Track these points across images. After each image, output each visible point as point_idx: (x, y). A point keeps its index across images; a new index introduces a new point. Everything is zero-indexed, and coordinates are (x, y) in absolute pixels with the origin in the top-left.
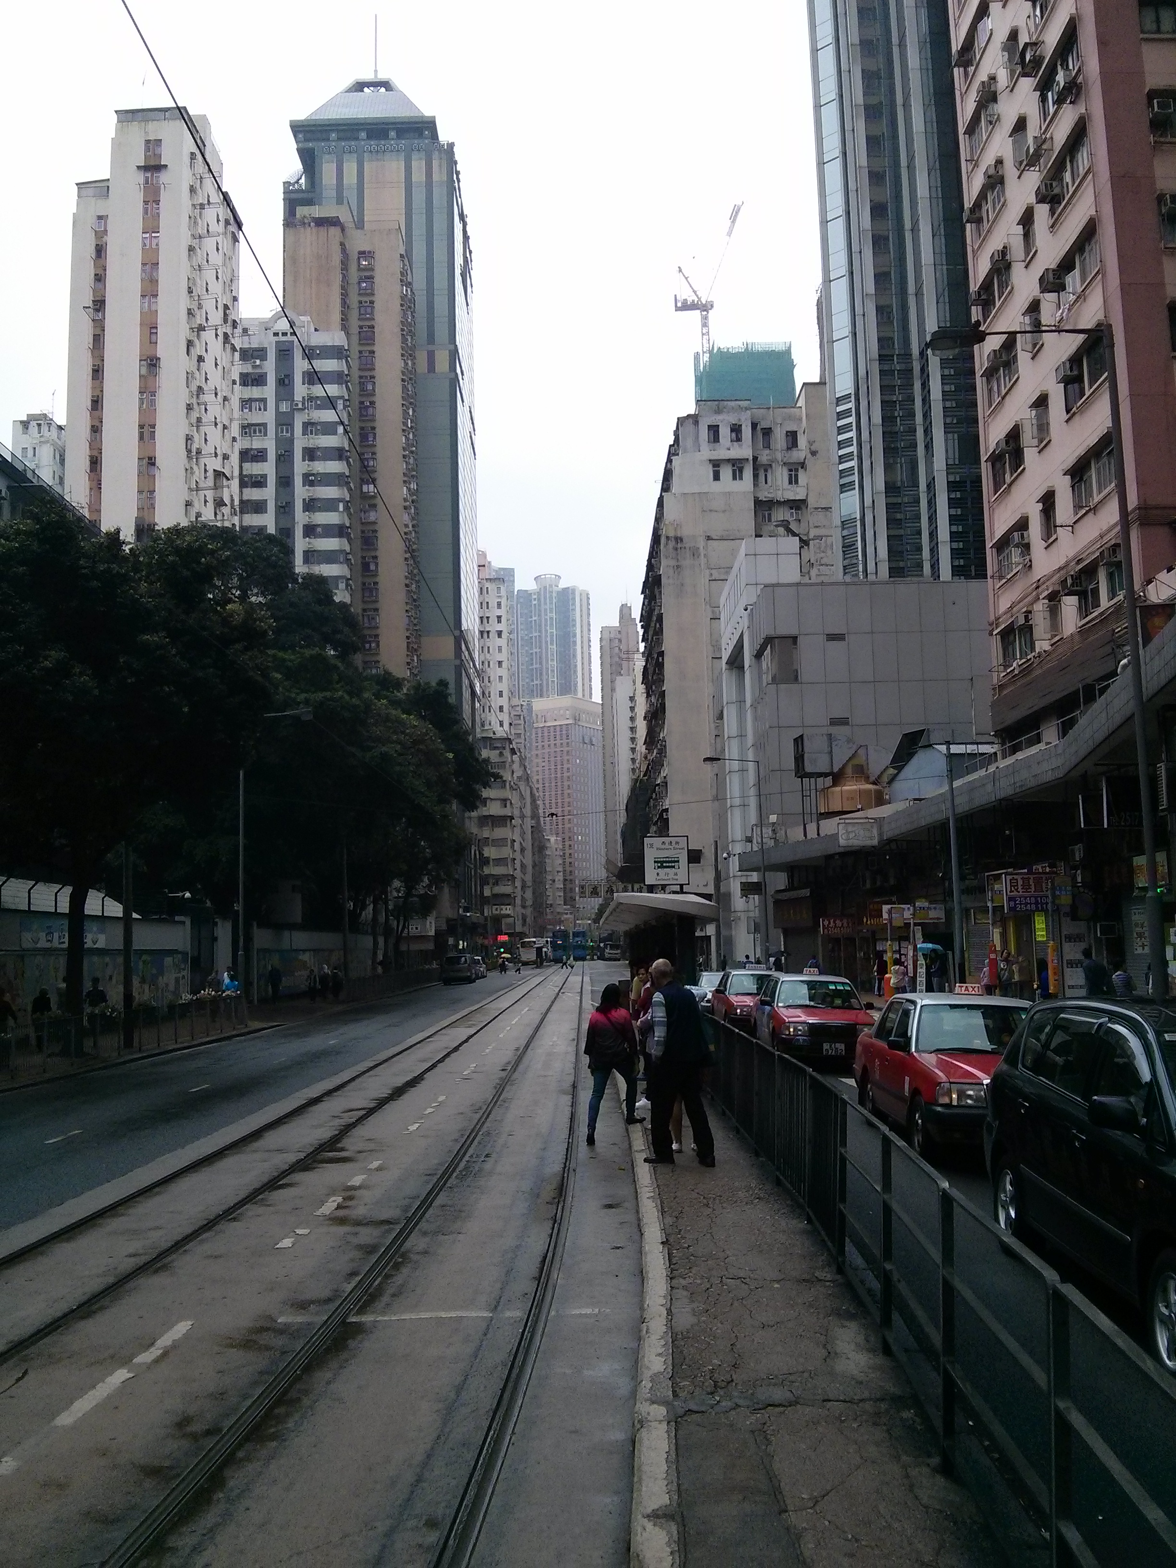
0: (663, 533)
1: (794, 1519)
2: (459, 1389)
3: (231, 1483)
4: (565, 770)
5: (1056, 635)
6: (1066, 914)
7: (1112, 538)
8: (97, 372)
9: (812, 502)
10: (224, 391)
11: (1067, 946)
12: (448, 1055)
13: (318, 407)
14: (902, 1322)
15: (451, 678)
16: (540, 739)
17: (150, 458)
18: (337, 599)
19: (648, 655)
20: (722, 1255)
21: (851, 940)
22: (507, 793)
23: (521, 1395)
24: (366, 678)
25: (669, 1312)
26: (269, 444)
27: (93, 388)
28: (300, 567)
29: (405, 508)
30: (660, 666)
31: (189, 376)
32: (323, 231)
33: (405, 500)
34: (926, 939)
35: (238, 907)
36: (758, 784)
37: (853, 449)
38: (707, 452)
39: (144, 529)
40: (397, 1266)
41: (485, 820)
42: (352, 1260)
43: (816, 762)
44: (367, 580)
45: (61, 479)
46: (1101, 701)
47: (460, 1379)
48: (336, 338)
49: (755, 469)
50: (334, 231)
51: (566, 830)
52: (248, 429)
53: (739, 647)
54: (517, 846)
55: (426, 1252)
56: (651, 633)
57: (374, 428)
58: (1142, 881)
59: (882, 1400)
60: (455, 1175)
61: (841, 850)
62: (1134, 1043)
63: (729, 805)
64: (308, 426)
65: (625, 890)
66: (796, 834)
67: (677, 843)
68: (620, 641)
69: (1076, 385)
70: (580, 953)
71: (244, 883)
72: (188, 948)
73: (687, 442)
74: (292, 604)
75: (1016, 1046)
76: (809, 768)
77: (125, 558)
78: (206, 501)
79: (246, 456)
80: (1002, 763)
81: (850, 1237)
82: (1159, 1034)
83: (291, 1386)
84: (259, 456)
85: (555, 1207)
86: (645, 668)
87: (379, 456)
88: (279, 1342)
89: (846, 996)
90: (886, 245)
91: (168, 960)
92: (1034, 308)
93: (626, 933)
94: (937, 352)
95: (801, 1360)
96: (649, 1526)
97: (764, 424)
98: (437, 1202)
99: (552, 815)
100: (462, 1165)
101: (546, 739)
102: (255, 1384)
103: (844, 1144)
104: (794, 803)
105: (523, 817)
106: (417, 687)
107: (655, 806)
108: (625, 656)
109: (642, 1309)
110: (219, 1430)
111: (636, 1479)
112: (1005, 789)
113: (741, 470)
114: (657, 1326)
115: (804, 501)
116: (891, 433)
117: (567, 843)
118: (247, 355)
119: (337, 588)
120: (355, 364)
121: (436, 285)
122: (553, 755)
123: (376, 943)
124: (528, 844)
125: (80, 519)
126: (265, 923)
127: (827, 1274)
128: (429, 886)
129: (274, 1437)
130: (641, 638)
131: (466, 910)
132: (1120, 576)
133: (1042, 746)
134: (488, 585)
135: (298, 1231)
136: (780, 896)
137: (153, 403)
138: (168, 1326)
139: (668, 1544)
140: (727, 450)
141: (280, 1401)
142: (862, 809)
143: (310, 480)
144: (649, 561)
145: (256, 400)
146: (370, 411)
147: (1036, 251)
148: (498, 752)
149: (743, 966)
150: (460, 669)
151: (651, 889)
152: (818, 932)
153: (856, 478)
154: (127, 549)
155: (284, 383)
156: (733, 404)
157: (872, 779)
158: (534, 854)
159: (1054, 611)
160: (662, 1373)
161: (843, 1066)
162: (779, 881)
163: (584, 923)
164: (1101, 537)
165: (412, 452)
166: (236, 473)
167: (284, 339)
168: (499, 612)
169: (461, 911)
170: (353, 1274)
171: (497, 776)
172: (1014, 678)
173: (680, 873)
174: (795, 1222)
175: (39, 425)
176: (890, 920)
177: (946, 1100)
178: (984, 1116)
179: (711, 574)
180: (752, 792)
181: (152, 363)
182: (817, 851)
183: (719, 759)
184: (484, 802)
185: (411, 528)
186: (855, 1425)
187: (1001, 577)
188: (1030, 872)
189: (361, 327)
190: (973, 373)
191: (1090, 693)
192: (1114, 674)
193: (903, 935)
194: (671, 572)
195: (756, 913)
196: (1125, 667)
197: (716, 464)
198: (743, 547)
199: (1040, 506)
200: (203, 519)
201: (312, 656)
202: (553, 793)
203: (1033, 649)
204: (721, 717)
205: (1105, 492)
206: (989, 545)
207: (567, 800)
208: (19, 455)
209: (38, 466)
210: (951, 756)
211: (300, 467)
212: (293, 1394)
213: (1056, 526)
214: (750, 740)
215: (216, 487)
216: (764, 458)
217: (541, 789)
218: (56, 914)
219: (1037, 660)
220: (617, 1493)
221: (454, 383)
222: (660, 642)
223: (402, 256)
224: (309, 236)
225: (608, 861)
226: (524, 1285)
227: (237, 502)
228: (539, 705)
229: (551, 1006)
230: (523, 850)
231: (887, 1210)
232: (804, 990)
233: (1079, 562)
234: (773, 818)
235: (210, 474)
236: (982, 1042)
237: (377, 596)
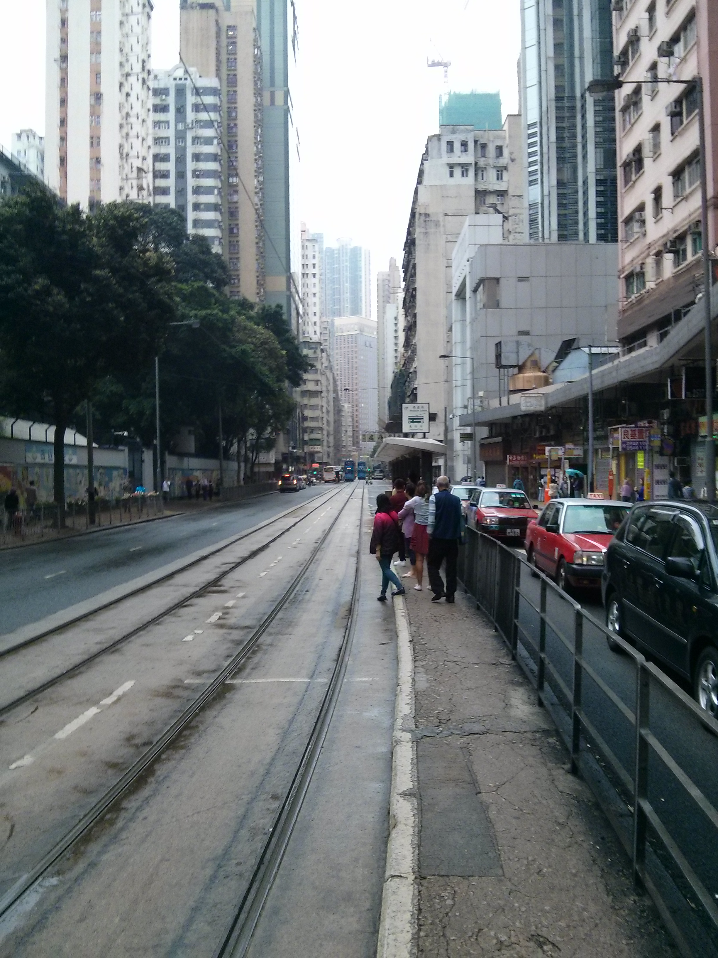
0: (418, 210)
1: (484, 797)
2: (291, 722)
3: (158, 773)
4: (354, 363)
5: (659, 278)
6: (657, 452)
7: (696, 216)
8: (64, 102)
9: (511, 192)
10: (143, 115)
11: (656, 472)
12: (283, 533)
13: (202, 127)
14: (549, 688)
15: (284, 303)
16: (339, 343)
17: (97, 159)
18: (214, 251)
19: (407, 290)
20: (445, 649)
21: (526, 468)
22: (318, 377)
23: (327, 725)
24: (233, 302)
25: (414, 680)
26: (171, 150)
27: (61, 112)
28: (190, 230)
29: (256, 193)
30: (414, 297)
31: (121, 107)
32: (204, 12)
33: (256, 188)
34: (571, 467)
35: (157, 442)
36: (473, 373)
37: (538, 158)
38: (446, 159)
39: (94, 204)
40: (254, 652)
41: (305, 393)
42: (228, 649)
43: (508, 359)
44: (232, 239)
45: (42, 172)
46: (684, 320)
47: (291, 716)
48: (212, 82)
49: (476, 170)
50: (212, 12)
51: (354, 401)
52: (158, 140)
53: (463, 285)
54: (324, 409)
55: (271, 645)
56: (409, 275)
57: (236, 141)
58: (703, 432)
59: (537, 732)
60: (288, 601)
61: (522, 413)
62: (695, 526)
63: (454, 386)
64: (196, 139)
65: (390, 436)
66: (494, 403)
67: (422, 407)
68: (389, 281)
69: (678, 118)
70: (362, 475)
71: (160, 428)
72: (127, 466)
73: (433, 152)
74: (186, 254)
75: (623, 529)
76: (504, 362)
77: (83, 222)
78: (132, 187)
79: (157, 158)
80: (623, 359)
81: (520, 639)
82: (709, 521)
83: (192, 719)
84: (165, 158)
85: (346, 620)
86: (405, 299)
87: (240, 159)
88: (186, 694)
89: (521, 501)
90: (562, 25)
91: (115, 473)
92: (654, 67)
93: (390, 463)
94: (593, 94)
95: (490, 708)
96: (401, 800)
97: (482, 141)
98: (277, 617)
99: (346, 389)
100: (292, 596)
101: (343, 343)
102: (171, 717)
103: (518, 585)
104: (494, 384)
105: (328, 391)
106: (263, 309)
107: (409, 386)
108: (392, 291)
109: (397, 678)
110: (151, 743)
111: (393, 774)
112: (623, 375)
113: (467, 170)
114: (406, 687)
115: (506, 191)
116: (562, 148)
117: (355, 408)
118: (157, 92)
119: (214, 244)
120: (224, 98)
121: (276, 48)
122: (347, 353)
123: (239, 467)
124: (331, 408)
125: (55, 196)
126: (172, 453)
127: (507, 660)
128: (271, 433)
129: (182, 748)
130: (402, 279)
131: (294, 448)
132: (700, 243)
133: (647, 348)
134: (307, 243)
135: (196, 631)
136: (483, 442)
137: (98, 123)
138: (120, 683)
139: (412, 810)
140: (459, 157)
141: (187, 727)
142: (535, 388)
143: (197, 174)
144: (408, 229)
145: (163, 122)
146: (234, 130)
147: (656, 30)
148: (313, 350)
149: (459, 483)
150: (290, 297)
151: (406, 435)
152: (506, 463)
153: (539, 176)
154: (84, 216)
155: (180, 111)
156: (462, 127)
157: (543, 369)
158: (334, 415)
159: (658, 263)
160: (409, 714)
161: (518, 542)
162: (483, 432)
163: (364, 458)
164: (690, 215)
165: (260, 157)
166: (151, 169)
167: (180, 82)
168: (314, 262)
169: (290, 448)
170: (229, 656)
171: (312, 366)
172: (632, 305)
173: (424, 426)
174: (487, 631)
175: (28, 137)
176: (550, 456)
177: (579, 561)
178: (602, 571)
179: (447, 238)
180: (469, 377)
181: (97, 97)
182: (508, 414)
183: (448, 357)
184: (305, 382)
185: (259, 206)
186: (521, 746)
187: (627, 241)
188: (636, 427)
189: (228, 75)
190: (613, 109)
191: (678, 315)
192: (693, 303)
193: (557, 465)
194: (422, 236)
195: (469, 452)
196: (701, 298)
197: (451, 167)
198: (467, 221)
199: (653, 196)
200: (130, 198)
201: (198, 287)
202: (347, 377)
203: (644, 286)
204: (450, 330)
205: (693, 187)
206: (620, 220)
207: (355, 382)
208: (16, 154)
209: (27, 162)
210: (591, 355)
211: (190, 165)
212: (193, 723)
213: (662, 209)
214: (468, 344)
215: (139, 178)
216: (481, 163)
217: (339, 375)
218: (46, 443)
219: (647, 295)
220: (382, 781)
221: (287, 111)
222: (414, 282)
223: (254, 29)
224: (196, 15)
225: (380, 420)
226: (329, 664)
227: (151, 188)
228: (338, 321)
229: (344, 506)
230: (328, 412)
231: (543, 622)
232: (497, 498)
233: (675, 231)
234: (481, 394)
235: (135, 169)
236: (602, 528)
237: (238, 249)
